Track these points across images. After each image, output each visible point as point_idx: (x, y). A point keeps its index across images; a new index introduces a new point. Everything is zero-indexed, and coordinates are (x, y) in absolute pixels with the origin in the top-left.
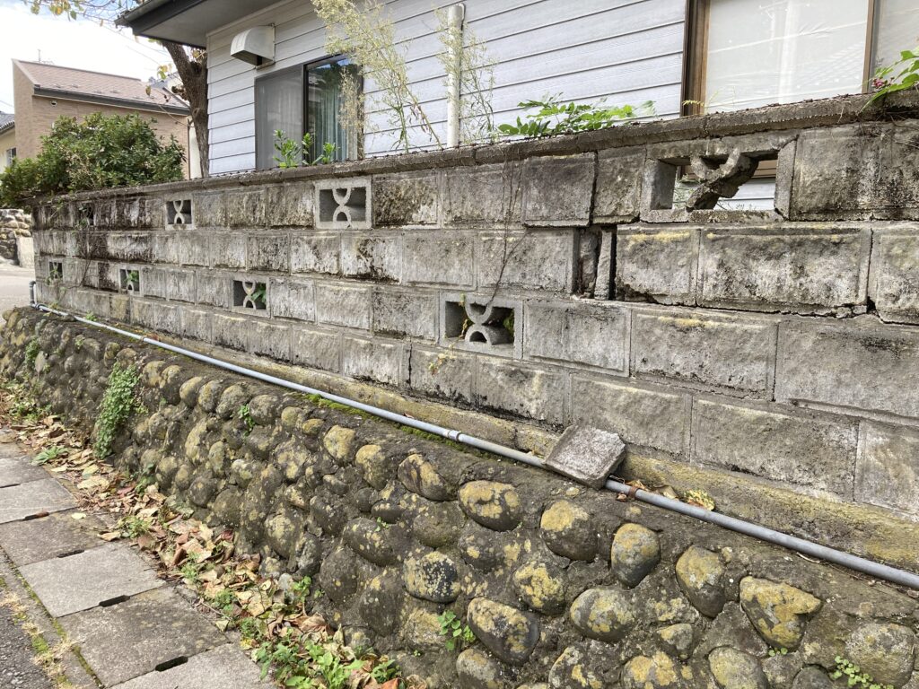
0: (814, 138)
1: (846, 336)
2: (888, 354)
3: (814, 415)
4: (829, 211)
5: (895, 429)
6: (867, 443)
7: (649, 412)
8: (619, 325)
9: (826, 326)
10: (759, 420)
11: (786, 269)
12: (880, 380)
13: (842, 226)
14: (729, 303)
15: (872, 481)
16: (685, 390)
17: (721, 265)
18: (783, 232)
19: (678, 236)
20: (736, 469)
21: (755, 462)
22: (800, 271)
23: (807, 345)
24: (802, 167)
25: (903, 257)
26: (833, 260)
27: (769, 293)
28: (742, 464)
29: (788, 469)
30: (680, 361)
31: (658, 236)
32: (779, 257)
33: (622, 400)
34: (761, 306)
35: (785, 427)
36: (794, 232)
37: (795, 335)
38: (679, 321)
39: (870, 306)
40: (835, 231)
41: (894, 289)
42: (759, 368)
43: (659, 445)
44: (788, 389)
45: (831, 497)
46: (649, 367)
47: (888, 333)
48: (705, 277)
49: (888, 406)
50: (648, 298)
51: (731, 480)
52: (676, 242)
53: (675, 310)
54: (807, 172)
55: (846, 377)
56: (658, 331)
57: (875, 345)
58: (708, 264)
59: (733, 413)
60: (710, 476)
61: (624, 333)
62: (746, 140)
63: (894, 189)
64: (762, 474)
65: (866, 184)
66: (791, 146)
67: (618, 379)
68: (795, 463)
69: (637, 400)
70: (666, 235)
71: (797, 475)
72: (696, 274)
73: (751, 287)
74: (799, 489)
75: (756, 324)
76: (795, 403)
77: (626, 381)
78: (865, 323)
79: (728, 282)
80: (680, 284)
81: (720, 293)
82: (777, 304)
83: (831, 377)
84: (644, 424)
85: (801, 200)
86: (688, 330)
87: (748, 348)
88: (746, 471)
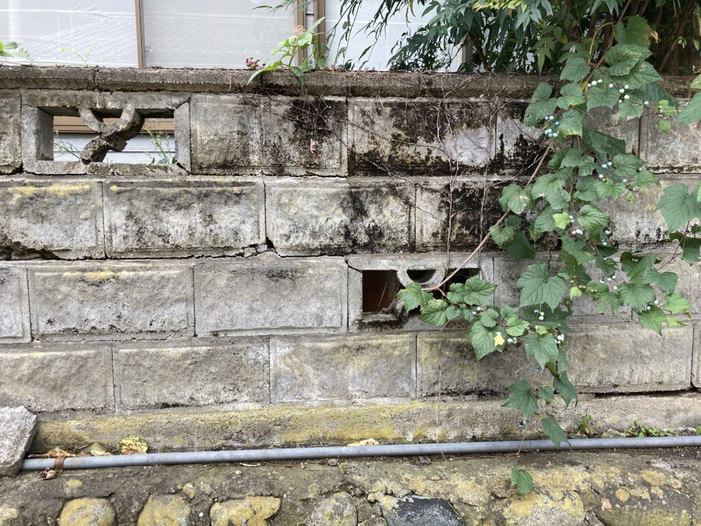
0: (206, 102)
1: (253, 271)
2: (287, 281)
3: (233, 341)
4: (227, 166)
5: (296, 339)
6: (278, 355)
7: (62, 373)
8: (13, 286)
9: (237, 265)
10: (185, 356)
11: (194, 218)
12: (283, 303)
13: (240, 179)
14: (143, 253)
15: (284, 384)
16: (103, 343)
17: (130, 216)
18: (188, 184)
19: (77, 188)
20: (166, 406)
21: (184, 395)
22: (209, 219)
23: (222, 282)
24: (198, 127)
25: (290, 204)
26: (236, 208)
27: (182, 240)
28: (171, 400)
29: (215, 393)
30: (94, 316)
31: (51, 189)
32: (188, 207)
33: (25, 369)
34: (175, 252)
35: (209, 357)
36: (199, 184)
37: (210, 275)
38: (88, 275)
39: (269, 244)
40: (235, 184)
41: (286, 230)
42: (180, 309)
43: (79, 404)
44: (207, 323)
45: (253, 406)
46: (57, 327)
47: (284, 265)
48: (113, 229)
49: (291, 322)
50: (46, 254)
51: (162, 417)
52: (75, 195)
53: (82, 264)
54: (203, 132)
55: (256, 305)
56: (64, 288)
57: (276, 275)
58: (116, 216)
59: (158, 355)
60: (140, 419)
61: (20, 294)
62: (140, 97)
63: (276, 151)
64: (193, 404)
65: (255, 145)
66: (185, 107)
67: (18, 346)
68: (220, 386)
69: (47, 364)
70: (61, 188)
71: (223, 396)
72: (103, 226)
73: (164, 236)
74: (226, 407)
75: (172, 270)
76: (216, 334)
77: (29, 346)
78: (267, 259)
79: (140, 233)
80: (85, 237)
81: (132, 243)
82: (190, 249)
83: (245, 307)
84: (56, 387)
85: (201, 157)
86: (101, 283)
87: (166, 293)
88: (176, 405)
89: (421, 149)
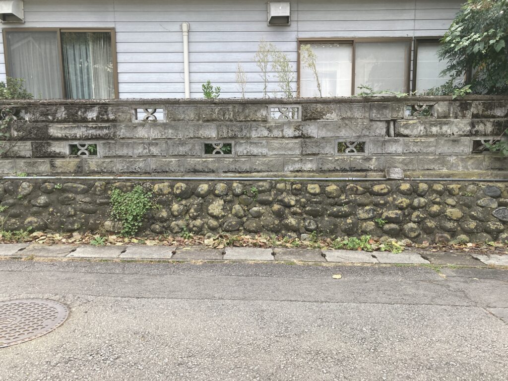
0: (441, 103)
1: (449, 140)
2: (457, 142)
3: (443, 156)
4: (445, 117)
5: (457, 155)
6: (452, 159)
7: (408, 161)
8: (400, 143)
9: (446, 139)
10: (433, 158)
11: (438, 128)
12: (455, 147)
13: (448, 120)
14: (426, 136)
15: (454, 165)
16: (416, 155)
17: (425, 128)
18: (437, 121)
19: (414, 122)
20: (428, 169)
21: (432, 167)
22: (441, 128)
23: (442, 142)
24: (439, 109)
25: (459, 125)
26: (447, 126)
27: (435, 133)
28: (430, 168)
30: (416, 149)
31: (409, 122)
32: (437, 126)
33: (401, 160)
34: (433, 136)
35: (438, 159)
36: (439, 121)
37: (440, 141)
38: (415, 140)
39: (453, 134)
40: (447, 121)
41: (457, 131)
42: (433, 148)
43: (410, 168)
44: (439, 151)
45: (447, 170)
46: (408, 152)
47: (456, 139)
48: (421, 131)
49: (457, 152)
50: (407, 136)
51: (427, 172)
52: (414, 123)
53: (414, 138)
55: (449, 148)
56: (410, 143)
57: (454, 141)
58: (422, 128)
59: (428, 158)
60: (422, 172)
62: (427, 102)
63: (456, 113)
64: (434, 169)
65: (451, 112)
66: (437, 104)
67: (399, 155)
68: (440, 165)
69: (404, 160)
70: (411, 122)
71: (440, 168)
72: (419, 130)
73: (431, 132)
74: (441, 170)
75: (432, 139)
76: (440, 154)
77: (401, 156)
78: (452, 137)
79: (427, 131)
80: (415, 132)
81: (425, 134)
82: (437, 135)
83: (447, 148)
84: (406, 165)
85: (440, 115)
86: (417, 142)
87: (431, 145)
88: (430, 169)
89: (489, 112)
